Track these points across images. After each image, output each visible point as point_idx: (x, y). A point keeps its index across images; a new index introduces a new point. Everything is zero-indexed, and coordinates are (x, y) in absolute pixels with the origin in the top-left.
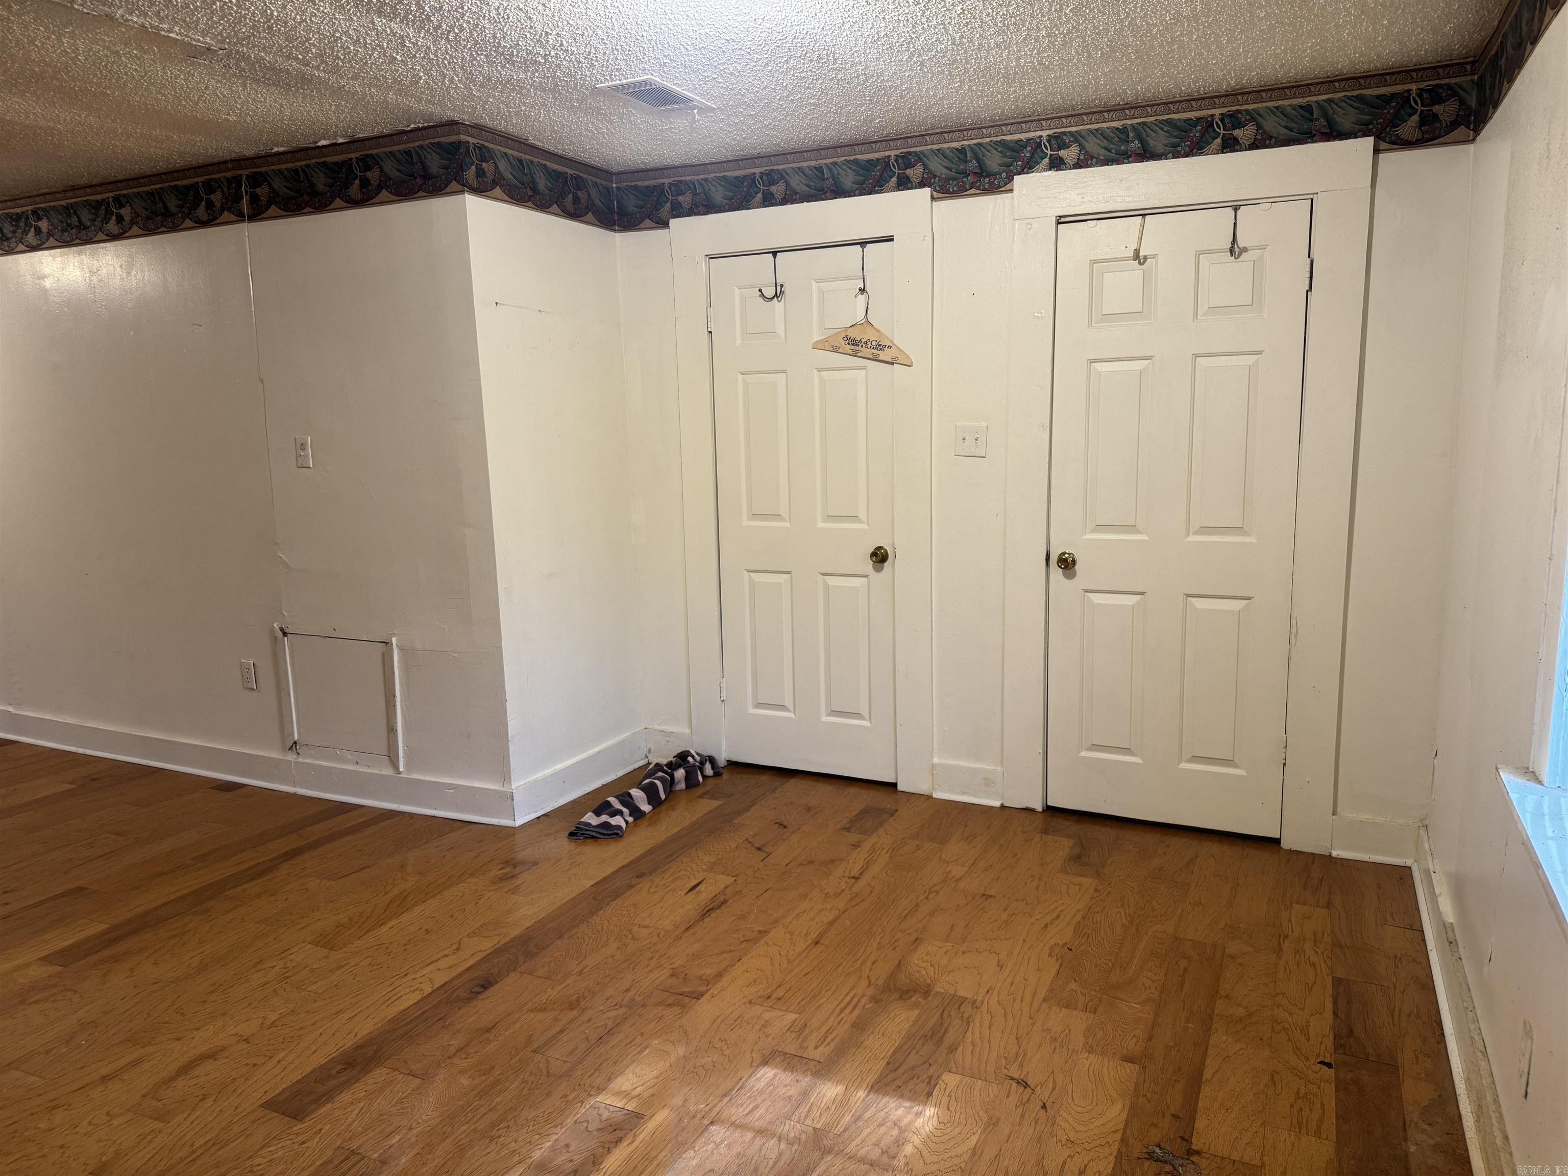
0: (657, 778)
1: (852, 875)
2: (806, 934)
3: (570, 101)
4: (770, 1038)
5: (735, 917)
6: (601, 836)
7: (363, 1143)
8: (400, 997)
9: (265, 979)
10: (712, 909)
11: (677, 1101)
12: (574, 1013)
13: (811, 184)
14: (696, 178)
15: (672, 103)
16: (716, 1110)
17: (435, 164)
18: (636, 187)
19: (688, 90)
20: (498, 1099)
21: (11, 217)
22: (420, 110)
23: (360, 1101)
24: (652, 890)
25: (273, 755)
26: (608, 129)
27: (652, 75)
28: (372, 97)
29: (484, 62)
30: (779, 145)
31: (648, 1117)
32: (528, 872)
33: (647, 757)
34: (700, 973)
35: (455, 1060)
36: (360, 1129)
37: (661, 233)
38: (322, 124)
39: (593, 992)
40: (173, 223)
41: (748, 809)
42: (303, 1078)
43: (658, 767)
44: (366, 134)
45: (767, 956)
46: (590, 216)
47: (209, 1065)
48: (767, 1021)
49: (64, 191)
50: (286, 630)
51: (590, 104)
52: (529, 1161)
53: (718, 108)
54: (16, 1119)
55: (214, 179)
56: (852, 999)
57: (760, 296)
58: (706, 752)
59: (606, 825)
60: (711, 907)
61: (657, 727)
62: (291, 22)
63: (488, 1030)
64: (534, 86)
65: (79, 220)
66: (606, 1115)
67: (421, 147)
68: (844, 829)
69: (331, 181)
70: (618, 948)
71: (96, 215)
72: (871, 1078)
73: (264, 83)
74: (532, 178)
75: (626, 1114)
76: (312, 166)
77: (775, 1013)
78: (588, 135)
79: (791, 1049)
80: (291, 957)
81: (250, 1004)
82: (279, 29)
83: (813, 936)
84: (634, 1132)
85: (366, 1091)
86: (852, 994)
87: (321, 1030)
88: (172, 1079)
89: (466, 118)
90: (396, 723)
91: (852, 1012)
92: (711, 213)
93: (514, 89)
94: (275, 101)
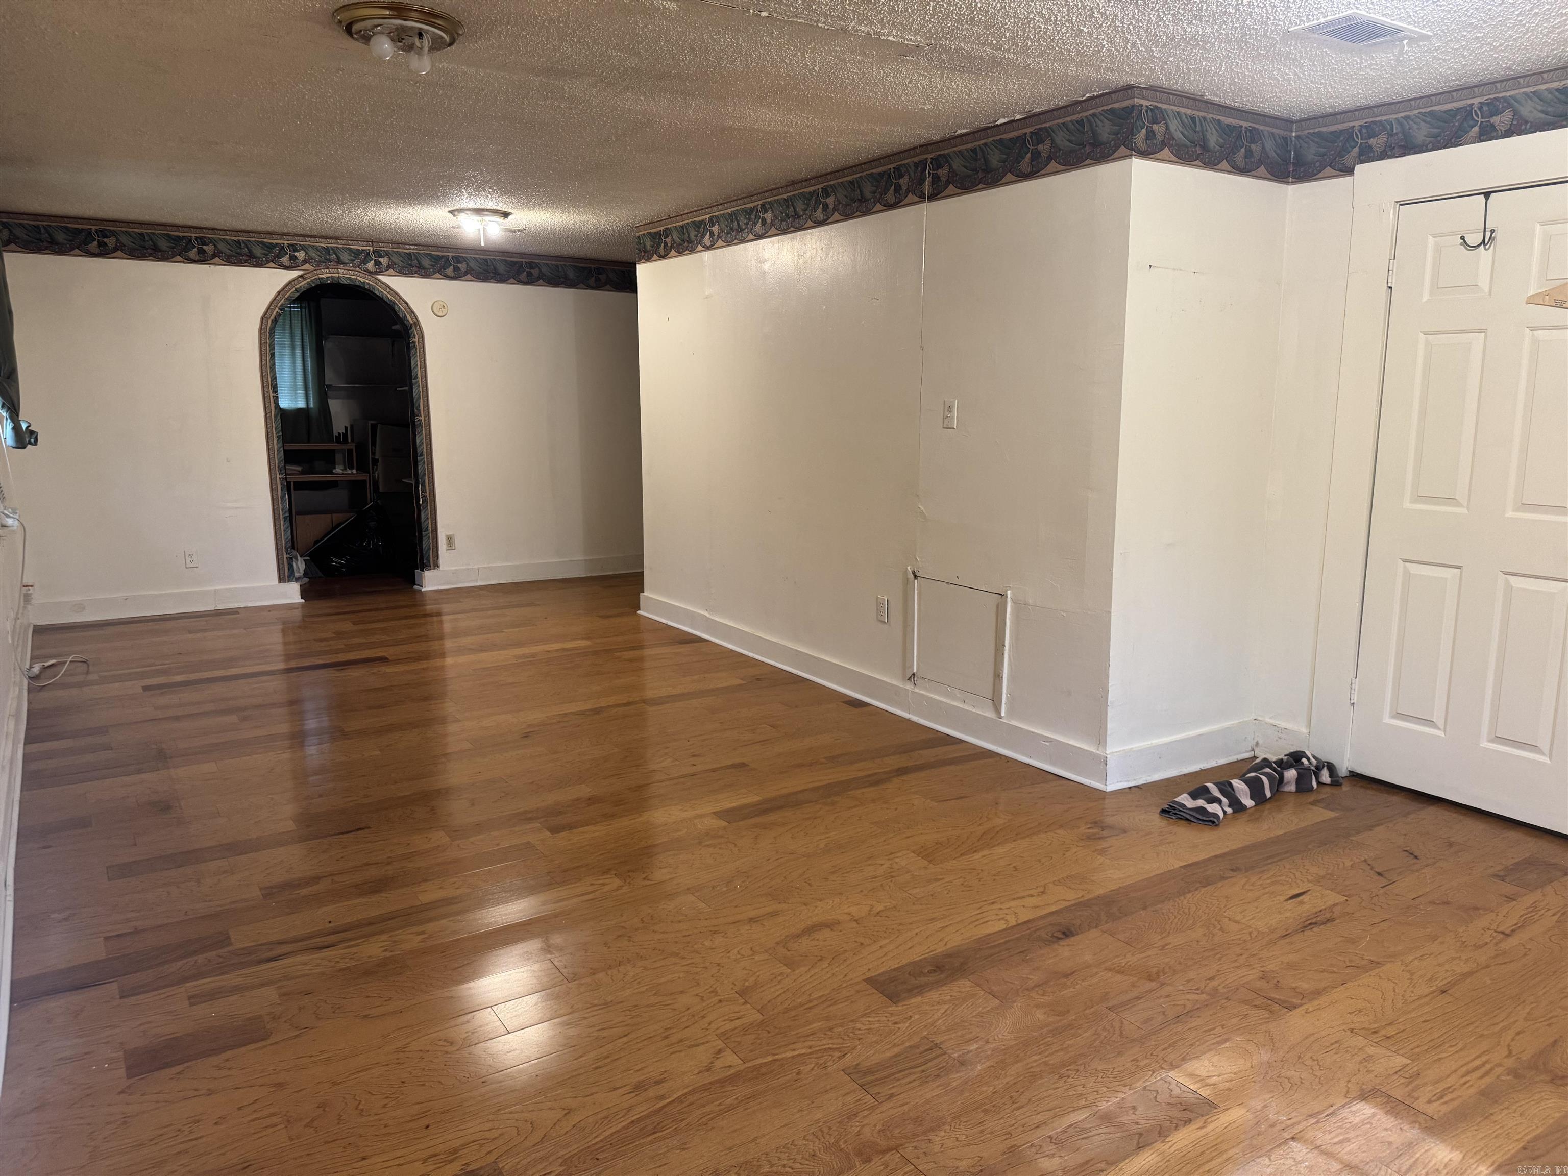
0: (1265, 774)
1: (1500, 929)
2: (1430, 979)
3: (1257, 50)
4: (1372, 1076)
5: (1342, 939)
6: (1195, 821)
7: (944, 1041)
8: (987, 922)
9: (874, 873)
10: (1315, 923)
11: (1257, 1104)
12: (1153, 984)
13: (1549, 109)
14: (1395, 116)
15: (1377, 36)
16: (1299, 1128)
17: (1105, 130)
18: (1319, 134)
19: (1400, 19)
20: (1070, 1042)
21: (746, 212)
22: (1097, 78)
23: (945, 1002)
24: (1247, 887)
25: (895, 682)
26: (1295, 74)
27: (1357, 8)
28: (1053, 72)
29: (1170, 22)
30: (1509, 68)
31: (1222, 1109)
32: (1116, 837)
33: (1253, 750)
34: (1294, 985)
35: (1033, 994)
36: (943, 1028)
37: (1344, 182)
38: (1004, 103)
39: (1174, 971)
40: (866, 208)
41: (1370, 828)
42: (898, 968)
43: (1266, 763)
44: (1043, 109)
45: (1377, 989)
46: (1262, 170)
47: (827, 933)
48: (1370, 1056)
49: (786, 186)
50: (918, 574)
51: (1279, 49)
52: (1095, 1109)
53: (1435, 35)
54: (690, 933)
55: (904, 164)
56: (1484, 1064)
57: (1461, 244)
58: (1325, 757)
59: (1201, 810)
60: (1314, 921)
61: (1268, 720)
62: (992, 11)
63: (1066, 976)
64: (1220, 39)
65: (795, 210)
66: (1176, 1092)
67: (1094, 115)
68: (1495, 876)
69: (1005, 156)
70: (1204, 935)
71: (808, 205)
72: (1499, 1157)
73: (959, 71)
74: (1203, 135)
75: (1198, 1099)
76: (989, 144)
77: (1383, 1051)
78: (1271, 83)
79: (1398, 1094)
80: (897, 860)
81: (862, 891)
82: (981, 19)
83: (1440, 983)
84: (1205, 1118)
85: (951, 996)
86: (1484, 1059)
87: (917, 931)
88: (798, 936)
89: (1142, 81)
90: (1003, 671)
91: (1481, 1077)
92: (1409, 154)
93: (1198, 45)
94: (966, 86)
